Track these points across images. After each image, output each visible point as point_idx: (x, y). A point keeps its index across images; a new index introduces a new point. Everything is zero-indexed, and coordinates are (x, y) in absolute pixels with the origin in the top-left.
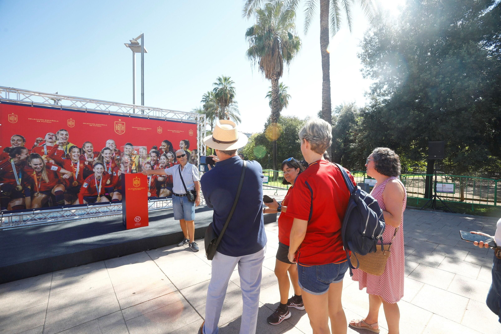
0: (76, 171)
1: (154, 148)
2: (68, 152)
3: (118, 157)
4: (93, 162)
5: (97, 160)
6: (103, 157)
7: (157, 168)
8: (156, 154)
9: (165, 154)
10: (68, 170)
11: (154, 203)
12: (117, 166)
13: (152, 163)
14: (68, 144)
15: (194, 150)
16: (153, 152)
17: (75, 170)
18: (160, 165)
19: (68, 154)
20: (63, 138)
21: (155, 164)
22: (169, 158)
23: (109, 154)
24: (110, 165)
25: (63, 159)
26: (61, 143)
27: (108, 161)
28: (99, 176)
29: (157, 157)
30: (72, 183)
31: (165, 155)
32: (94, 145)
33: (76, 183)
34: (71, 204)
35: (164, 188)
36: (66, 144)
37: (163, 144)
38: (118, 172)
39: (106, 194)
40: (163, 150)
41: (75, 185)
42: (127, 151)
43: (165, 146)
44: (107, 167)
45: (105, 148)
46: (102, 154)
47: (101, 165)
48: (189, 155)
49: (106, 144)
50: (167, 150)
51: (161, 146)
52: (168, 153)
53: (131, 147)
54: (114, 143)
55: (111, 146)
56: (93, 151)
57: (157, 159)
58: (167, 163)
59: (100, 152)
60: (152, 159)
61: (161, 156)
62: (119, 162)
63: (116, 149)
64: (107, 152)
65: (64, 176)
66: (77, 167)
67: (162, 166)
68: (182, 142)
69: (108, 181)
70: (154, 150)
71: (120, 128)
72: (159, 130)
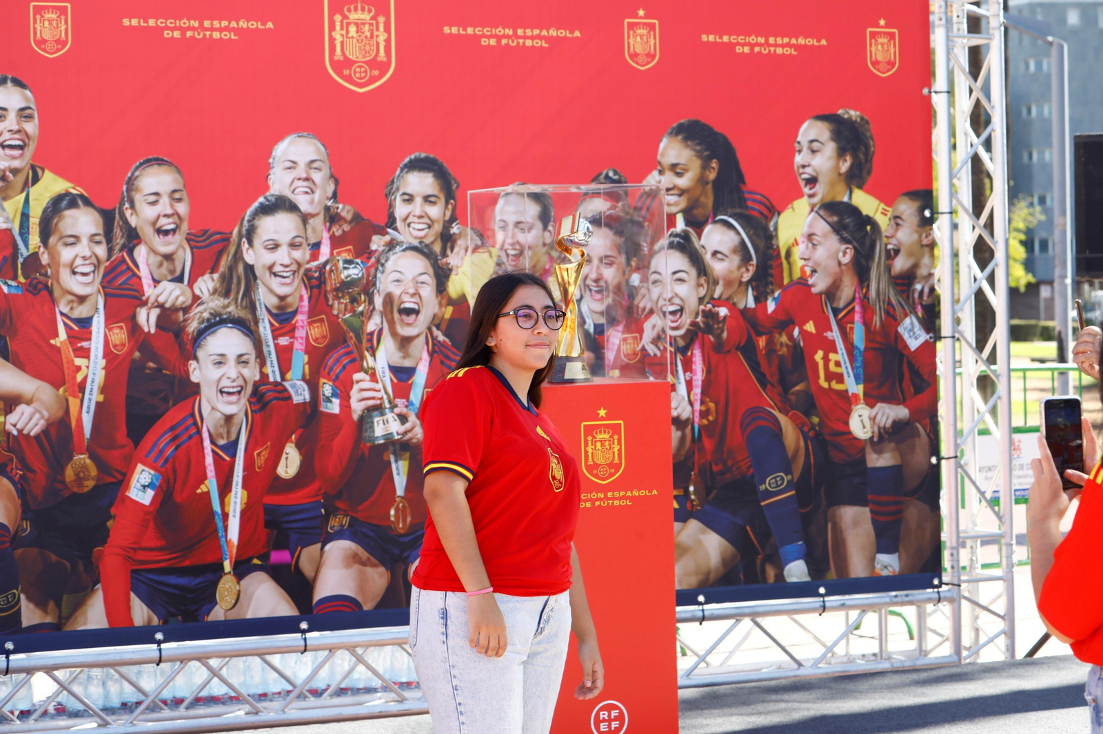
0: (85, 378)
2: (35, 239)
3: (354, 272)
4: (186, 310)
5: (215, 291)
6: (250, 269)
7: (628, 348)
9: (685, 236)
10: (36, 372)
12: (345, 341)
14: (36, 179)
15: (912, 195)
17: (79, 368)
19: (35, 256)
20: (7, 136)
22: (719, 268)
23: (293, 245)
24: (300, 333)
25: (5, 289)
27: (282, 298)
28: (229, 419)
30: (62, 469)
31: (684, 245)
32: (192, 187)
33: (85, 466)
34: (57, 627)
36: (21, 179)
37: (672, 150)
38: (356, 387)
39: (277, 557)
40: (672, 202)
41: (81, 485)
42: (408, 221)
43: (686, 170)
44: (276, 345)
45: (266, 198)
46: (242, 251)
47: (243, 332)
48: (868, 242)
49: (271, 172)
50: (703, 199)
51: (659, 168)
52: (708, 229)
53: (439, 184)
54: (325, 157)
55: (302, 186)
56: (189, 229)
57: (627, 281)
58: (703, 311)
59: (231, 233)
60: (593, 276)
61: (656, 253)
62: (361, 309)
63: (341, 206)
64: (276, 232)
65: (12, 418)
66: (88, 350)
67: (663, 331)
68: (811, 131)
69: (287, 458)
70: (599, 206)
71: (362, 41)
72: (635, 37)
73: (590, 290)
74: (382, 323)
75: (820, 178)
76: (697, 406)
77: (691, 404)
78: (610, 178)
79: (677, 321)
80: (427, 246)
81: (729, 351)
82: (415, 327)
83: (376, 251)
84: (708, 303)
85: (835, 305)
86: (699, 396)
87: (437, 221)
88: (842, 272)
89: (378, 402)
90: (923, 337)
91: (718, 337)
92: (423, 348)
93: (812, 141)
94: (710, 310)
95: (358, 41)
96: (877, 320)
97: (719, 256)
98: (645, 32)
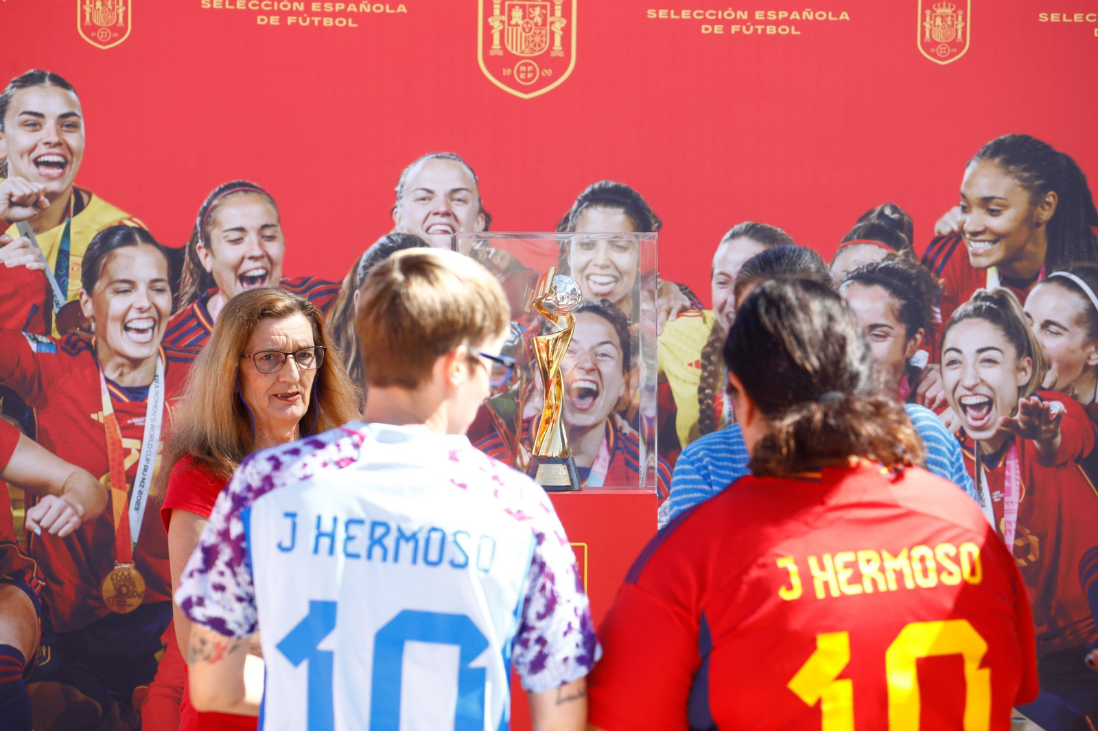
0: (135, 466)
1: (872, 234)
2: (75, 284)
8: (897, 303)
9: (1000, 299)
10: (69, 456)
12: (492, 430)
14: (80, 207)
16: (868, 276)
17: (127, 452)
19: (75, 306)
20: (42, 149)
22: (1051, 345)
25: (34, 346)
26: (23, 202)
29: (910, 335)
31: (997, 312)
33: (129, 579)
36: (60, 205)
37: (983, 178)
40: (981, 251)
41: (122, 604)
42: (587, 272)
43: (1006, 207)
45: (389, 238)
46: (354, 307)
49: (398, 203)
50: (1030, 247)
51: (962, 203)
52: (1037, 289)
53: (632, 224)
54: (473, 186)
55: (439, 223)
56: (283, 276)
57: (908, 360)
58: (1025, 406)
59: (341, 283)
61: (954, 322)
62: (515, 387)
63: (493, 250)
65: (35, 512)
66: (142, 429)
67: (962, 431)
70: (870, 254)
71: (530, 29)
72: (933, 18)
78: (887, 217)
79: (982, 419)
80: (611, 305)
81: (1064, 464)
82: (592, 413)
84: (1033, 394)
86: (1014, 526)
87: (628, 273)
91: (1048, 443)
92: (602, 443)
94: (1036, 404)
95: (524, 29)
97: (1053, 328)
98: (949, 11)
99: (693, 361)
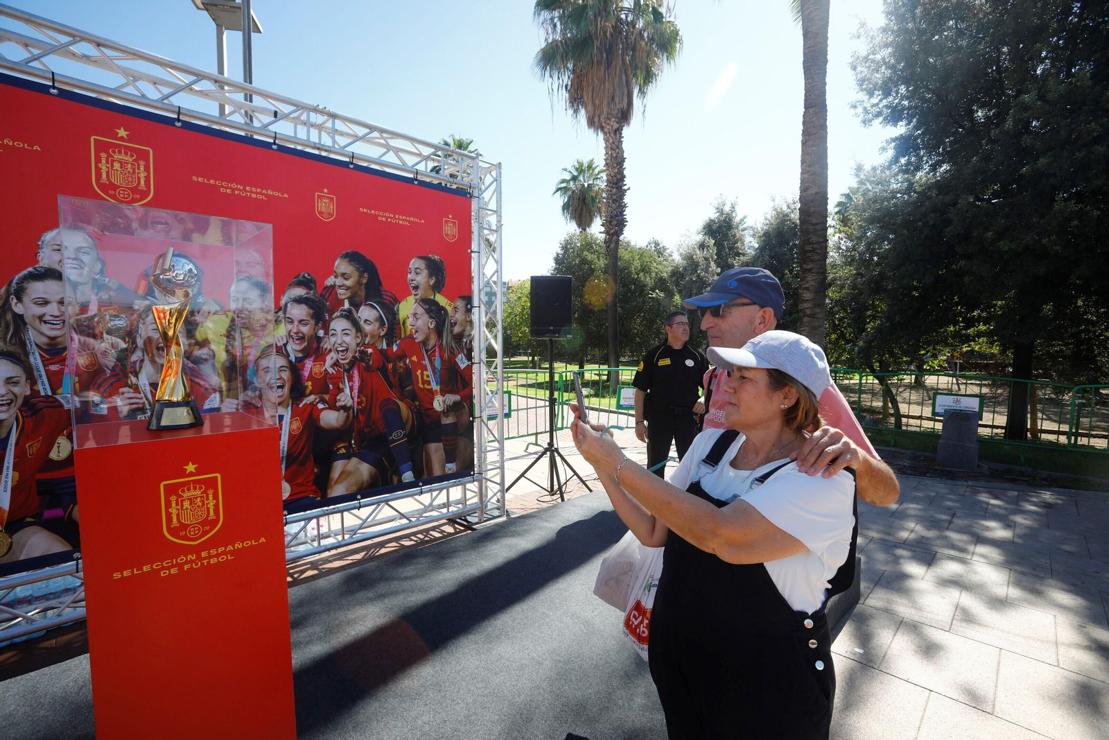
1: (300, 284)
3: (120, 323)
6: (19, 317)
7: (316, 370)
8: (311, 311)
9: (349, 311)
11: (305, 527)
13: (293, 349)
15: (463, 298)
16: (299, 300)
18: (328, 358)
21: (307, 353)
22: (368, 328)
27: (52, 339)
29: (317, 324)
31: (349, 316)
35: (347, 457)
37: (342, 266)
38: (121, 397)
39: (48, 514)
40: (342, 293)
43: (351, 277)
44: (46, 371)
45: (35, 269)
46: (10, 305)
47: (12, 361)
48: (442, 318)
49: (40, 251)
50: (359, 292)
51: (334, 274)
52: (362, 308)
54: (92, 246)
55: (71, 263)
57: (316, 334)
58: (359, 350)
60: (295, 330)
61: (333, 319)
62: (124, 346)
63: (107, 279)
64: (44, 293)
67: (337, 360)
68: (415, 263)
69: (59, 447)
70: (299, 292)
71: (125, 174)
72: (322, 203)
73: (293, 338)
74: (143, 355)
75: (420, 287)
76: (356, 399)
77: (352, 398)
78: (306, 278)
79: (344, 356)
81: (373, 371)
83: (137, 310)
84: (362, 346)
85: (427, 348)
86: (357, 394)
88: (430, 332)
89: (141, 406)
90: (467, 363)
91: (367, 364)
93: (416, 268)
94: (363, 350)
95: (121, 173)
96: (446, 356)
97: (368, 322)
98: (327, 201)
99: (222, 334)
